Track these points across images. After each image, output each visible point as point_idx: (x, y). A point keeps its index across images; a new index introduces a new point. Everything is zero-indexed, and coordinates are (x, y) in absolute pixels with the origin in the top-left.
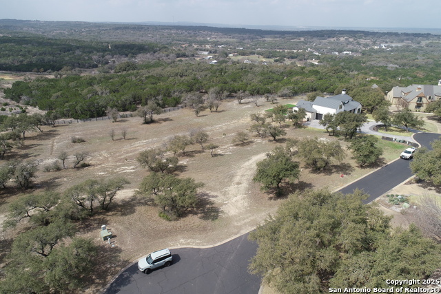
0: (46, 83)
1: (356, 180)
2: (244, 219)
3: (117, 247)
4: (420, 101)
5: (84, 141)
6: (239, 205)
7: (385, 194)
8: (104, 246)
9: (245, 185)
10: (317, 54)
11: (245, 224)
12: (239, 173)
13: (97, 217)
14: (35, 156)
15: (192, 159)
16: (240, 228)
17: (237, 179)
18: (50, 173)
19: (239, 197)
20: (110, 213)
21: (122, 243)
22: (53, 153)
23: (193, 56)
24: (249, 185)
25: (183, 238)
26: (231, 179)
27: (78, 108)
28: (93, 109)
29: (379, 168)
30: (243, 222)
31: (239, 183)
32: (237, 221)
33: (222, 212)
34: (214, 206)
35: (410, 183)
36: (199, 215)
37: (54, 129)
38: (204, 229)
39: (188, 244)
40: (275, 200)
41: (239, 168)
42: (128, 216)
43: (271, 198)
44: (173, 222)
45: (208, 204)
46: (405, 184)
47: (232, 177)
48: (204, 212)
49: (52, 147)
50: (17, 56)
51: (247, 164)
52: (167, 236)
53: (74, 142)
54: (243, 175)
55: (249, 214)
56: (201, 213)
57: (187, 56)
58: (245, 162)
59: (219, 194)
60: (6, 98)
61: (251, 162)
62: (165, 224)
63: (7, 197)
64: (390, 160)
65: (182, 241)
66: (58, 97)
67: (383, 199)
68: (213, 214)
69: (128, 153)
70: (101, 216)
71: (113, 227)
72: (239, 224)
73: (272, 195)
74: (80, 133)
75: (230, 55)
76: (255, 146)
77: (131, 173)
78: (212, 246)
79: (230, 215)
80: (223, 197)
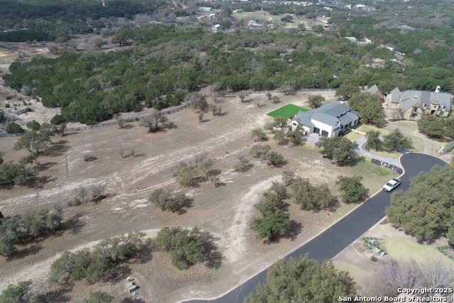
0: (43, 67)
1: (340, 219)
2: (242, 267)
3: (141, 299)
4: (415, 111)
5: (95, 159)
6: (239, 250)
7: (361, 237)
8: (131, 298)
9: (244, 225)
10: (328, 8)
11: (243, 273)
12: (239, 210)
13: (121, 265)
14: (53, 180)
15: (198, 189)
16: (238, 277)
17: (237, 217)
18: (73, 208)
19: (239, 239)
20: (131, 260)
21: (145, 294)
22: (69, 175)
23: (194, 13)
24: (248, 224)
25: (193, 289)
26: (232, 216)
27: (84, 112)
28: (98, 113)
29: (362, 204)
30: (241, 271)
31: (239, 223)
32: (236, 269)
33: (224, 258)
34: (217, 250)
35: (385, 222)
36: (206, 262)
37: (63, 139)
38: (209, 279)
39: (197, 296)
40: (268, 244)
41: (240, 202)
42: (147, 264)
43: (265, 242)
44: (184, 271)
45: (212, 248)
46: (381, 223)
47: (233, 213)
48: (209, 259)
49: (67, 166)
50: (6, 18)
51: (247, 196)
52: (180, 288)
53: (87, 160)
54: (243, 212)
55: (246, 261)
56: (206, 260)
57: (188, 15)
58: (245, 193)
59: (221, 237)
60: (5, 85)
61: (250, 193)
62: (178, 273)
63: (41, 240)
64: (374, 192)
65: (192, 292)
66: (60, 90)
67: (359, 242)
68: (217, 261)
69: (138, 176)
70: (124, 264)
71: (136, 276)
72: (238, 273)
73: (266, 239)
74: (89, 145)
75: (234, 11)
76: (254, 172)
77: (144, 208)
78: (215, 298)
79: (231, 261)
80: (225, 240)
